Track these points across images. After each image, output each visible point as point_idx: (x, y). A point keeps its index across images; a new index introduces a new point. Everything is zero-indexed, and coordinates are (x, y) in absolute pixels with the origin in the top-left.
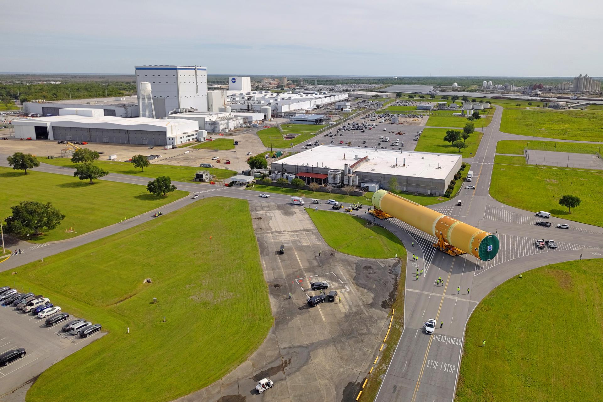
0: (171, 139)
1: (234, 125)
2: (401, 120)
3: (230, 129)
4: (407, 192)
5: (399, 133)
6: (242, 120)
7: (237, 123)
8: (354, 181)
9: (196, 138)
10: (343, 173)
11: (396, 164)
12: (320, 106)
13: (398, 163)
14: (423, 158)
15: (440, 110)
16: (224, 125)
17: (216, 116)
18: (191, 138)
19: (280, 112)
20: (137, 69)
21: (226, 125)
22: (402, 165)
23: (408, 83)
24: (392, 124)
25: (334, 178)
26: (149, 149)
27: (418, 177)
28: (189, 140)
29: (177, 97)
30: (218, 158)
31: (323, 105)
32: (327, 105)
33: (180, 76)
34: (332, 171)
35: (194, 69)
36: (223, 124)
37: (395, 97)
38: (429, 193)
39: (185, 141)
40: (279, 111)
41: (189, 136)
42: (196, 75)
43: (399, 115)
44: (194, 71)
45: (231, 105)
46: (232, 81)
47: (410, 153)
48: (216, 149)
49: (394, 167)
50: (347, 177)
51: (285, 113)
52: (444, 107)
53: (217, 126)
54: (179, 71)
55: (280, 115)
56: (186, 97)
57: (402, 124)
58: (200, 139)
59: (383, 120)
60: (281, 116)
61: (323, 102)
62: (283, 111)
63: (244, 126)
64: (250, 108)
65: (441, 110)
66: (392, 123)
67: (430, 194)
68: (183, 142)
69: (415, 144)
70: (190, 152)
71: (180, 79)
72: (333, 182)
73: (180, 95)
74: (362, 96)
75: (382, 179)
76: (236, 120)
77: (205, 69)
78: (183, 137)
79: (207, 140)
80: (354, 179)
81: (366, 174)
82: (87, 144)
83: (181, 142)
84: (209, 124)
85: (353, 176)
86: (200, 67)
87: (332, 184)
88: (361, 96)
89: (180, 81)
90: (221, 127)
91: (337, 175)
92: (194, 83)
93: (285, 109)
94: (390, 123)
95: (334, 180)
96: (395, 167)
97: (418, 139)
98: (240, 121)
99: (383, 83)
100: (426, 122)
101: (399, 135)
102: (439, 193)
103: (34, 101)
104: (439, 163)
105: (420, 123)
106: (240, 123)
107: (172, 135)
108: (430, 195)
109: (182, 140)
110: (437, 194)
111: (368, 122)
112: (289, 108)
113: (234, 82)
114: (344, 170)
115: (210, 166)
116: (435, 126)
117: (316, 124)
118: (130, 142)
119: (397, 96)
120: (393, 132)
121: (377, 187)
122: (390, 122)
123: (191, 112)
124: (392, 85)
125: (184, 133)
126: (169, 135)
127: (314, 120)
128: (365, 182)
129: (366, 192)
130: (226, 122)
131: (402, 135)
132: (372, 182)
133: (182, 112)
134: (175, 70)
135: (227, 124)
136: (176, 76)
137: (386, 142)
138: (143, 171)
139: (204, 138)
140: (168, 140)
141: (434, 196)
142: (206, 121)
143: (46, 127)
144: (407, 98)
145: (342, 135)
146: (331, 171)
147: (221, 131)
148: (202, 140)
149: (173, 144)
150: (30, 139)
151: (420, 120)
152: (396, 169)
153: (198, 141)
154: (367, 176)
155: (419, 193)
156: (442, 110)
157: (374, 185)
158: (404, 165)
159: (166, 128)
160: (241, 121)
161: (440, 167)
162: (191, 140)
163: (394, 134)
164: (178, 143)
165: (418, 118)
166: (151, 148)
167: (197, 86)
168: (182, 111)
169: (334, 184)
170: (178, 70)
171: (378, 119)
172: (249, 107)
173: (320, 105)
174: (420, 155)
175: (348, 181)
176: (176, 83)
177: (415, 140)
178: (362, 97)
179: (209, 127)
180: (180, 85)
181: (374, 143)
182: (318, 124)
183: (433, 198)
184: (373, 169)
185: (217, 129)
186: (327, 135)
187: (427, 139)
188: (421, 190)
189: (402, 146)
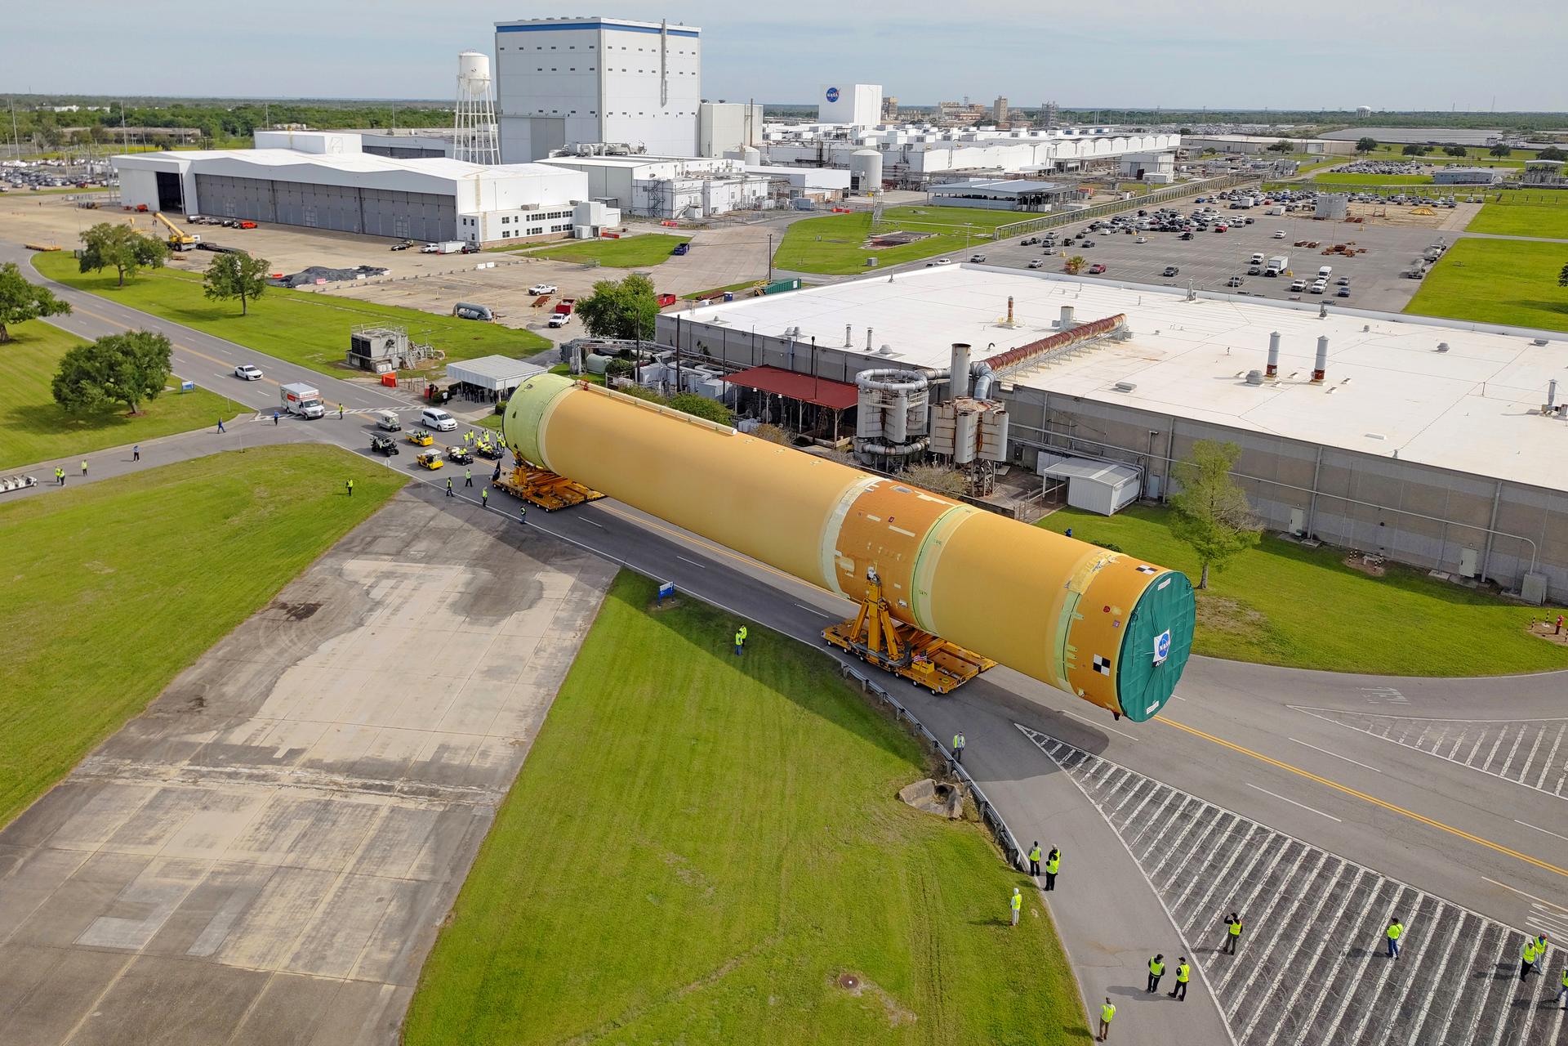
0: (469, 222)
1: (733, 200)
2: (1356, 209)
3: (715, 209)
4: (1310, 543)
5: (1339, 249)
6: (766, 185)
7: (746, 193)
8: (985, 438)
9: (569, 227)
10: (939, 392)
11: (1271, 368)
12: (1069, 165)
13: (1279, 363)
14: (1442, 348)
15: (1532, 187)
16: (693, 195)
17: (675, 166)
18: (546, 225)
19: (916, 173)
20: (501, 29)
21: (699, 195)
22: (1307, 373)
23: (1407, 124)
24: (1319, 219)
25: (884, 411)
26: (393, 250)
27: (1394, 460)
28: (539, 230)
29: (597, 114)
30: (555, 288)
31: (1082, 162)
32: (1097, 163)
33: (610, 48)
34: (886, 371)
35: (660, 31)
36: (689, 191)
37: (1354, 151)
38: (1469, 570)
39: (523, 234)
40: (914, 168)
41: (541, 217)
42: (663, 48)
43: (1353, 194)
44: (658, 36)
45: (771, 149)
46: (828, 98)
47: (1367, 322)
48: (590, 261)
49: (1252, 379)
50: (949, 413)
51: (932, 175)
52: (1550, 177)
53: (667, 196)
54: (608, 35)
55: (913, 183)
56: (625, 113)
57: (1359, 221)
58: (579, 231)
59: (1283, 209)
60: (917, 187)
61: (1082, 152)
62: (927, 169)
63: (771, 203)
64: (825, 158)
65: (1539, 187)
66: (1315, 218)
67: (1478, 577)
68: (512, 235)
69: (1406, 291)
70: (496, 266)
71: (609, 59)
72: (879, 434)
73: (607, 107)
74: (1232, 145)
75: (1160, 446)
76: (741, 183)
77: (695, 34)
78: (512, 220)
79: (604, 235)
80: (985, 429)
81: (1074, 408)
82: (256, 227)
83: (506, 234)
84: (645, 189)
85: (982, 409)
86: (681, 24)
87: (871, 440)
88: (1229, 147)
89: (606, 65)
90: (680, 202)
91: (895, 394)
92: (654, 72)
93: (935, 162)
94: (1308, 217)
95: (883, 422)
96: (1259, 383)
97: (1424, 275)
98: (756, 187)
99: (1317, 122)
100: (1470, 219)
101: (1336, 256)
102: (1549, 579)
103: (279, 126)
104: (1553, 383)
105: (1439, 222)
106: (757, 195)
107: (478, 208)
108: (1474, 584)
109: (511, 227)
110: (1534, 586)
111: (1220, 212)
112: (950, 163)
113: (832, 100)
114: (948, 372)
115: (482, 315)
116: (1512, 233)
117: (1021, 210)
118: (367, 228)
119: (1358, 148)
120: (1312, 246)
121: (1119, 485)
122: (1312, 214)
123: (616, 154)
124: (1349, 127)
125: (525, 208)
126: (465, 208)
127: (1015, 196)
128: (1063, 450)
129: (1052, 507)
130: (699, 184)
131: (1351, 254)
132: (1096, 454)
133: (586, 154)
134: (595, 31)
135: (705, 192)
136: (596, 48)
137: (1271, 274)
138: (244, 315)
139: (595, 229)
140: (459, 223)
141: (1509, 603)
142: (635, 178)
143: (178, 175)
144: (1397, 154)
145: (1093, 245)
146: (879, 371)
147: (678, 212)
148: (586, 233)
149: (473, 239)
150: (142, 209)
151: (1442, 213)
152: (1262, 391)
153: (572, 236)
154: (1071, 416)
155: (1392, 557)
156: (1542, 187)
157: (1103, 472)
158: (1319, 375)
159: (454, 183)
160: (763, 190)
161: (1555, 404)
162: (547, 231)
163: (1317, 251)
164: (491, 233)
165: (1435, 206)
166: (400, 249)
167: (664, 82)
168: (586, 151)
169: (883, 441)
170: (602, 31)
171: (1267, 203)
172: (821, 156)
173: (1066, 161)
174: (1423, 333)
175: (950, 433)
176: (596, 70)
177: (1410, 277)
178: (1231, 150)
179: (642, 201)
180: (606, 75)
181: (1214, 277)
182: (1028, 210)
183: (1497, 612)
184: (1127, 381)
185: (667, 206)
186: (1035, 243)
187: (1472, 277)
188: (1408, 546)
189: (1342, 295)
